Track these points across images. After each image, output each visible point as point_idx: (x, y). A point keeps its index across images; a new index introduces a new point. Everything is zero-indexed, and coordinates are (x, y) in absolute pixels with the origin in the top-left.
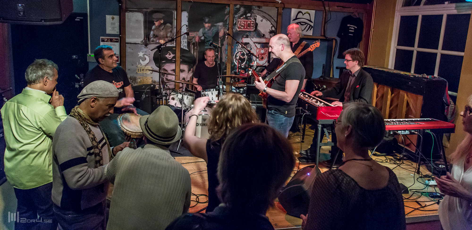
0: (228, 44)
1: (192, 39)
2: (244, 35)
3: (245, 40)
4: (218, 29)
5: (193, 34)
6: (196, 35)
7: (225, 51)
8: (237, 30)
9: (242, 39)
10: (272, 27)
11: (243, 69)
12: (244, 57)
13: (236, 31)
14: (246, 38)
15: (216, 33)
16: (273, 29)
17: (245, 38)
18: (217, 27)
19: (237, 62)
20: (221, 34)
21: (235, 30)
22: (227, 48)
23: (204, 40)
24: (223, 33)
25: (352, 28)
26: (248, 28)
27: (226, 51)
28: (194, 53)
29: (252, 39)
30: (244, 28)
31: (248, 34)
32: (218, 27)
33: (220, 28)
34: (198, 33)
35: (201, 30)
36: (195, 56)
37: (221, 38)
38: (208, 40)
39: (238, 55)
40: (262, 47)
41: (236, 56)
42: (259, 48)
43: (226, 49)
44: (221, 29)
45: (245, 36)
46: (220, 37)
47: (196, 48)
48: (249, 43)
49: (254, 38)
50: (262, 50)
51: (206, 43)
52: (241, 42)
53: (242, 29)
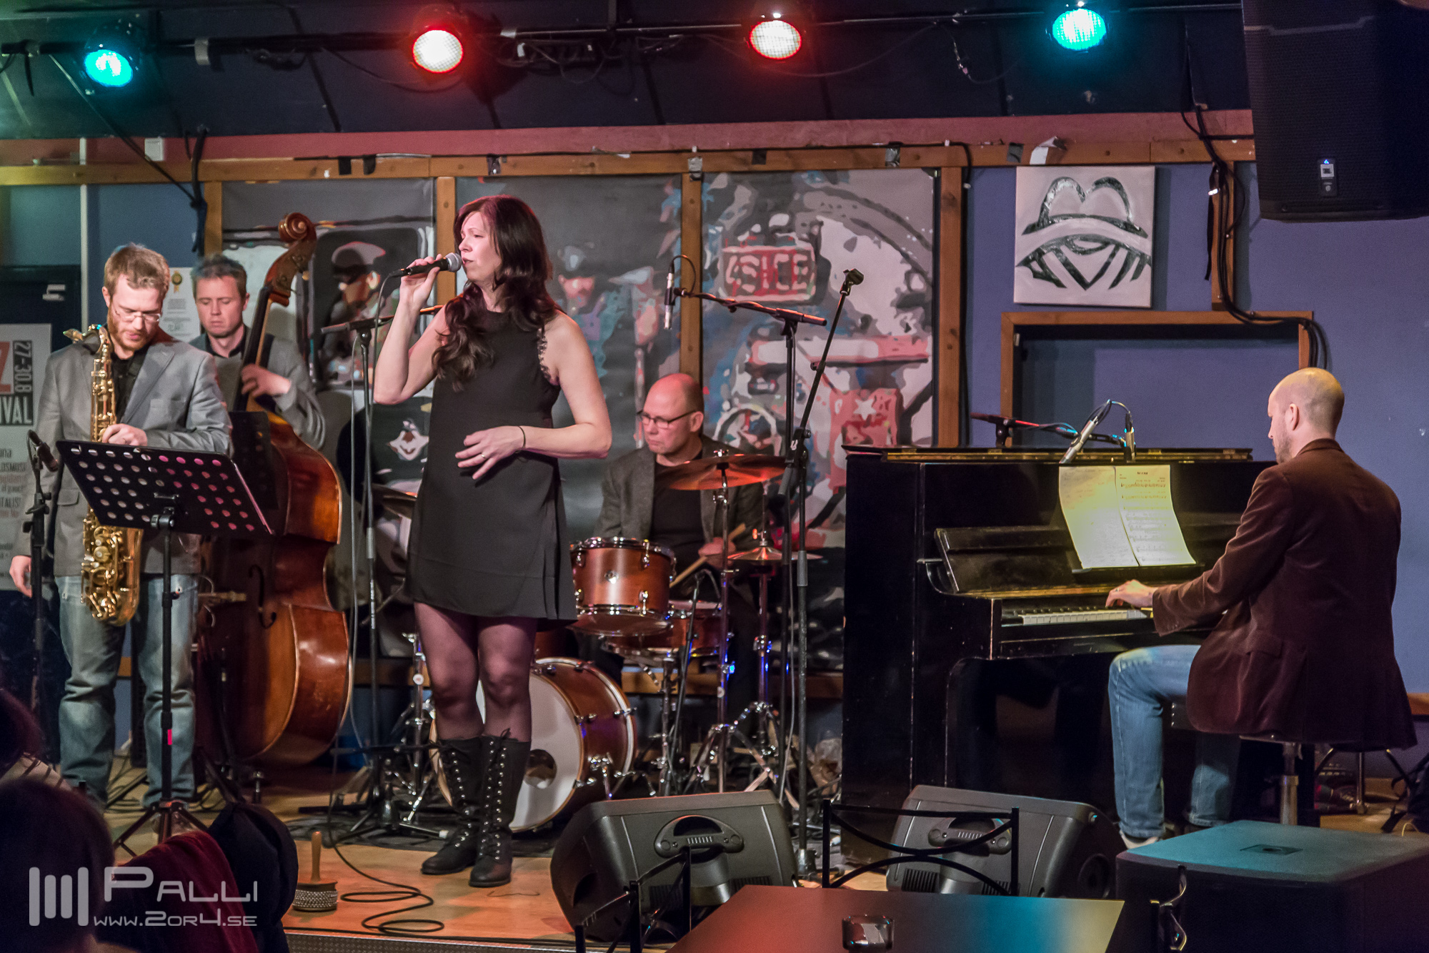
2: (762, 325)
3: (768, 352)
4: (630, 301)
9: (750, 345)
10: (908, 276)
12: (767, 441)
13: (714, 305)
14: (771, 342)
15: (620, 321)
16: (918, 284)
17: (767, 339)
18: (624, 293)
20: (644, 328)
24: (654, 318)
26: (779, 286)
29: (802, 343)
30: (759, 291)
32: (630, 293)
33: (637, 294)
37: (644, 347)
39: (733, 430)
40: (864, 387)
42: (846, 393)
44: (645, 300)
45: (764, 332)
49: (815, 338)
50: (864, 399)
52: (747, 361)
53: (746, 293)
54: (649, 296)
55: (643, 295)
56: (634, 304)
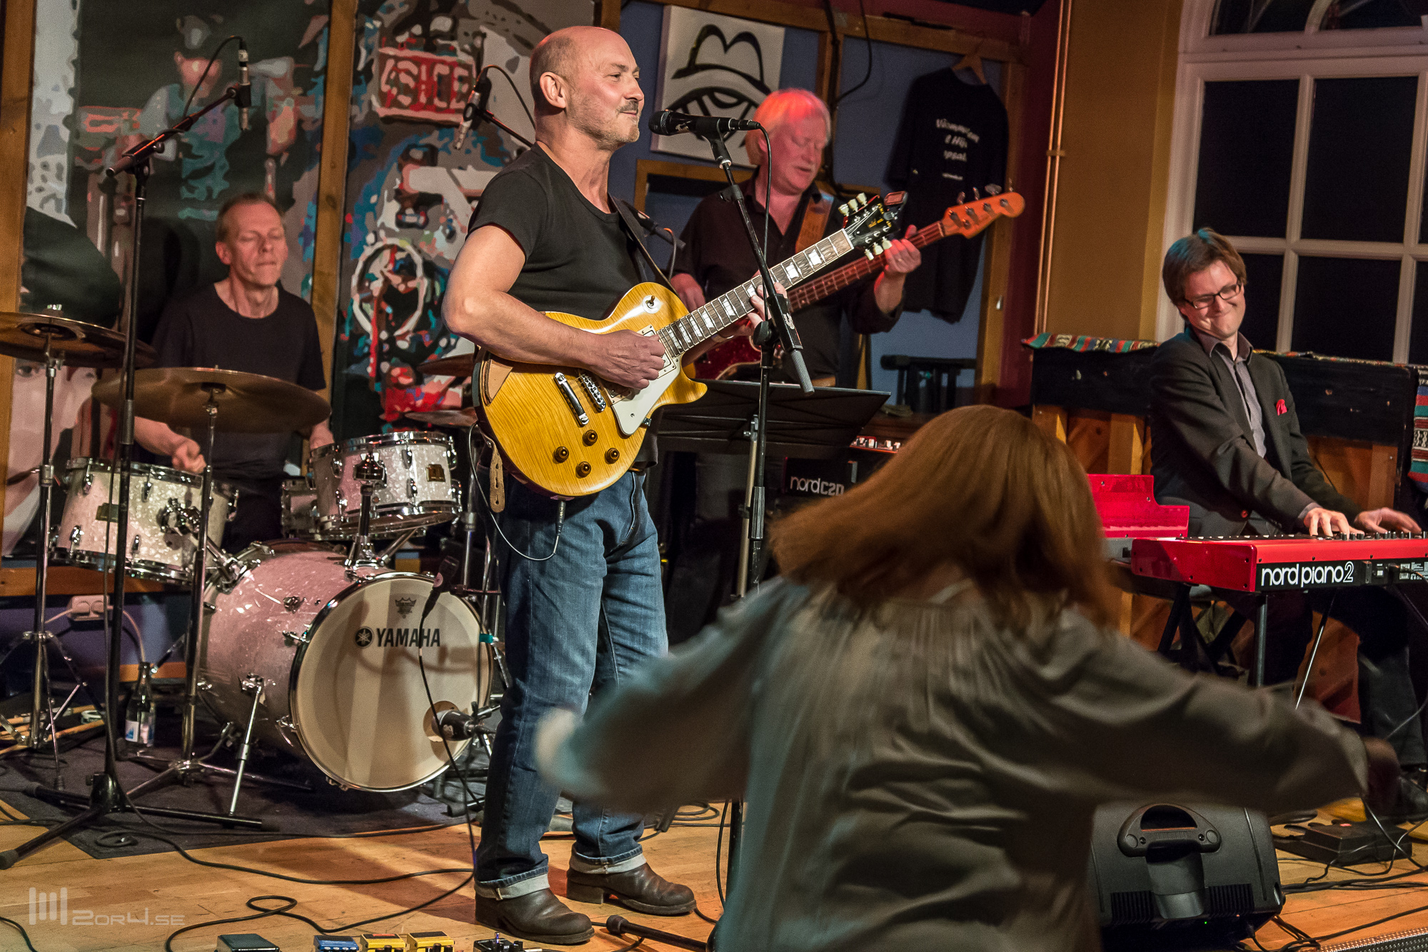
0: (322, 197)
1: (98, 155)
2: (415, 146)
3: (420, 179)
4: (263, 98)
5: (110, 123)
6: (125, 128)
7: (301, 241)
8: (372, 114)
9: (400, 168)
11: (404, 357)
12: (411, 284)
13: (367, 116)
14: (423, 168)
15: (252, 121)
17: (421, 163)
18: (257, 83)
19: (371, 313)
20: (280, 132)
21: (365, 110)
22: (312, 223)
23: (178, 161)
24: (291, 123)
25: (957, 141)
26: (437, 102)
27: (306, 244)
28: (109, 244)
29: (456, 172)
30: (415, 105)
31: (433, 139)
32: (264, 87)
33: (272, 90)
34: (138, 116)
35: (160, 102)
36: (118, 268)
37: (277, 158)
38: (199, 165)
39: (376, 268)
41: (365, 277)
43: (307, 228)
44: (282, 99)
45: (417, 154)
46: (271, 149)
47: (121, 212)
48: (437, 199)
49: (470, 168)
51: (185, 181)
52: (397, 187)
53: (400, 106)
54: (288, 95)
55: (281, 93)
56: (268, 101)
